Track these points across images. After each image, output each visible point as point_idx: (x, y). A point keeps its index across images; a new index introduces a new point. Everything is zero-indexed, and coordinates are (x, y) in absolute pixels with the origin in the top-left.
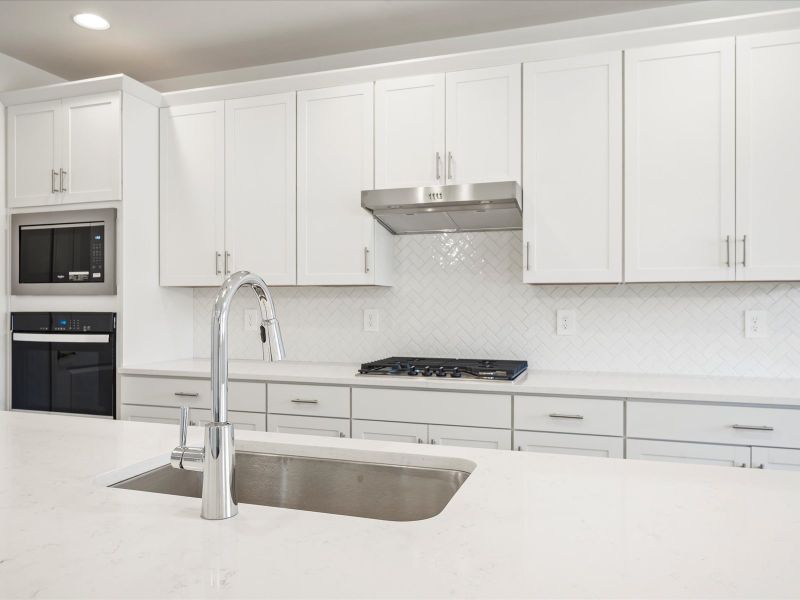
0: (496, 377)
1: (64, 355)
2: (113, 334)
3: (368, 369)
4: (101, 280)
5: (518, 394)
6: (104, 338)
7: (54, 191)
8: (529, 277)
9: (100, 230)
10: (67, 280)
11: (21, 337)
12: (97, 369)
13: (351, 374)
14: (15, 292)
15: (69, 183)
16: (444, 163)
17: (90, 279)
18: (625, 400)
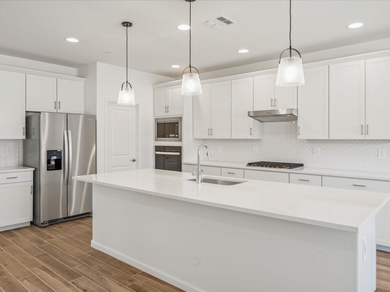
0: (288, 168)
1: (167, 158)
2: (181, 152)
3: (250, 164)
4: (178, 137)
5: (291, 173)
6: (178, 154)
7: (166, 112)
8: (299, 137)
9: (178, 123)
10: (169, 137)
11: (157, 153)
12: (176, 163)
13: (244, 166)
14: (156, 140)
15: (169, 110)
16: (274, 101)
17: (175, 137)
18: (322, 176)
